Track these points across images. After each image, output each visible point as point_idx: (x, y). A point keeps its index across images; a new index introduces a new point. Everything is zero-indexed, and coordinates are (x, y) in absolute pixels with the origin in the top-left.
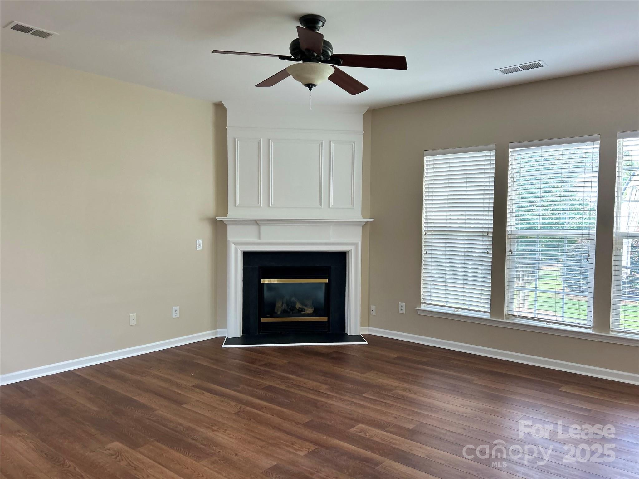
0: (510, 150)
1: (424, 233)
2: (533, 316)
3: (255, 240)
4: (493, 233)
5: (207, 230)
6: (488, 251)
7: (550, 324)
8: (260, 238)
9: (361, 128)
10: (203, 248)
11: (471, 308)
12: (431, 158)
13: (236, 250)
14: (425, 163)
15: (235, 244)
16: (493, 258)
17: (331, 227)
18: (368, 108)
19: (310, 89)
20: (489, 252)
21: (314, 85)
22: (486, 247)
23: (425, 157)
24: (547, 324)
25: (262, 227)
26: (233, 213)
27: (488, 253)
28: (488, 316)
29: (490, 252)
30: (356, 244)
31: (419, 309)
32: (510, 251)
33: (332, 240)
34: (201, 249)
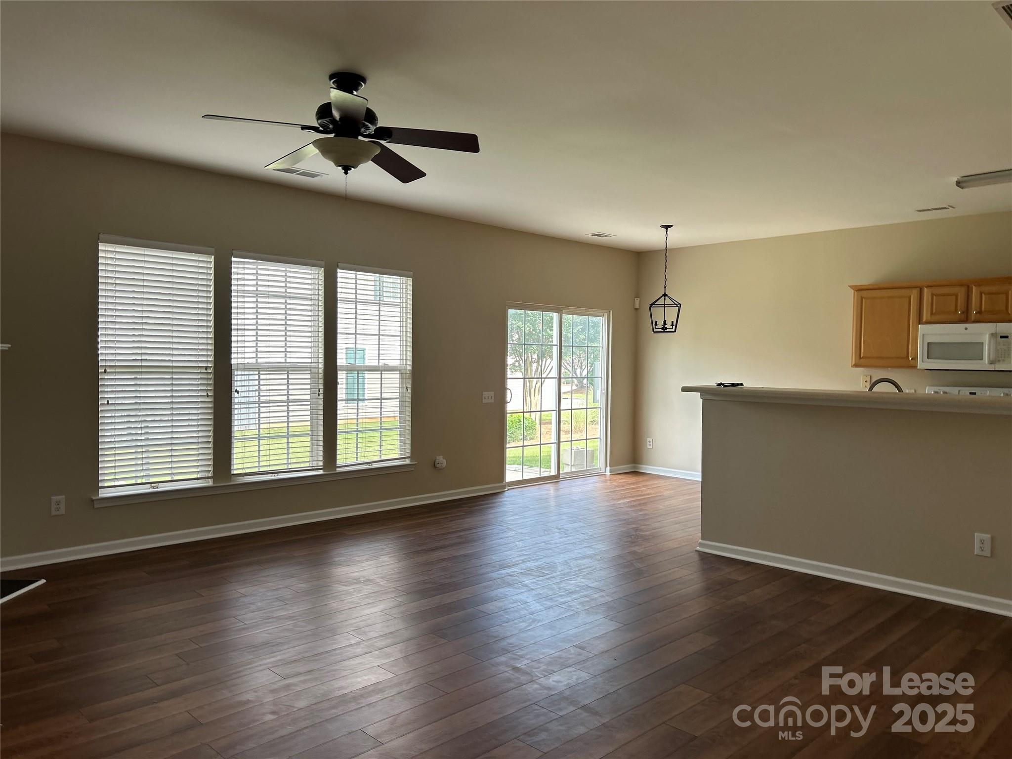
2: (257, 471)
6: (207, 394)
7: (278, 475)
11: (176, 478)
14: (102, 254)
19: (346, 173)
20: (209, 394)
22: (205, 388)
24: (275, 476)
27: (208, 396)
28: (210, 483)
29: (211, 394)
31: (97, 498)
32: (236, 391)
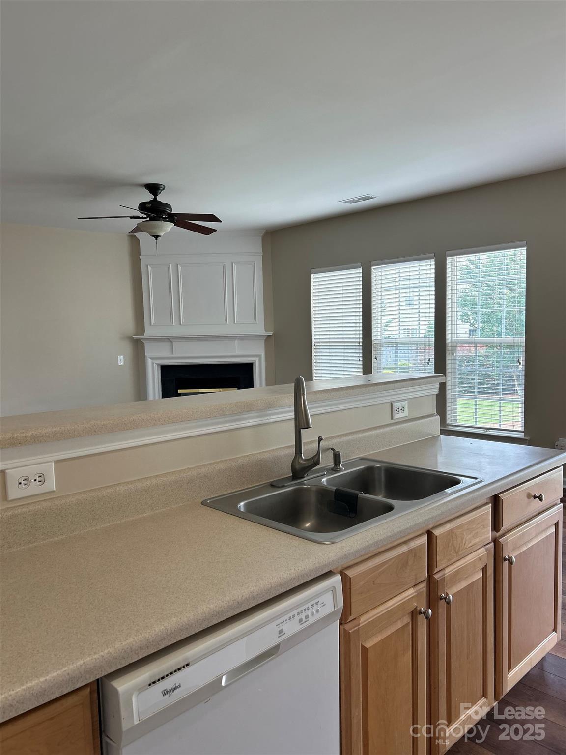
0: (373, 268)
1: (314, 343)
3: (169, 355)
4: (363, 342)
5: (128, 348)
8: (173, 354)
9: (260, 249)
10: (124, 363)
12: (317, 275)
13: (153, 364)
14: (312, 280)
15: (152, 359)
16: (363, 365)
17: (236, 341)
18: (265, 230)
19: (156, 239)
21: (158, 236)
22: (358, 355)
23: (312, 275)
25: (174, 343)
26: (149, 332)
27: (359, 360)
29: (361, 359)
30: (259, 356)
32: (376, 358)
33: (237, 353)
34: (122, 364)
